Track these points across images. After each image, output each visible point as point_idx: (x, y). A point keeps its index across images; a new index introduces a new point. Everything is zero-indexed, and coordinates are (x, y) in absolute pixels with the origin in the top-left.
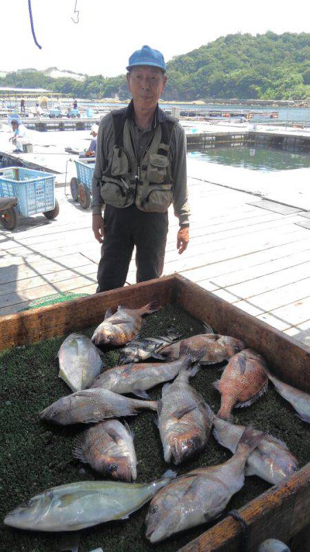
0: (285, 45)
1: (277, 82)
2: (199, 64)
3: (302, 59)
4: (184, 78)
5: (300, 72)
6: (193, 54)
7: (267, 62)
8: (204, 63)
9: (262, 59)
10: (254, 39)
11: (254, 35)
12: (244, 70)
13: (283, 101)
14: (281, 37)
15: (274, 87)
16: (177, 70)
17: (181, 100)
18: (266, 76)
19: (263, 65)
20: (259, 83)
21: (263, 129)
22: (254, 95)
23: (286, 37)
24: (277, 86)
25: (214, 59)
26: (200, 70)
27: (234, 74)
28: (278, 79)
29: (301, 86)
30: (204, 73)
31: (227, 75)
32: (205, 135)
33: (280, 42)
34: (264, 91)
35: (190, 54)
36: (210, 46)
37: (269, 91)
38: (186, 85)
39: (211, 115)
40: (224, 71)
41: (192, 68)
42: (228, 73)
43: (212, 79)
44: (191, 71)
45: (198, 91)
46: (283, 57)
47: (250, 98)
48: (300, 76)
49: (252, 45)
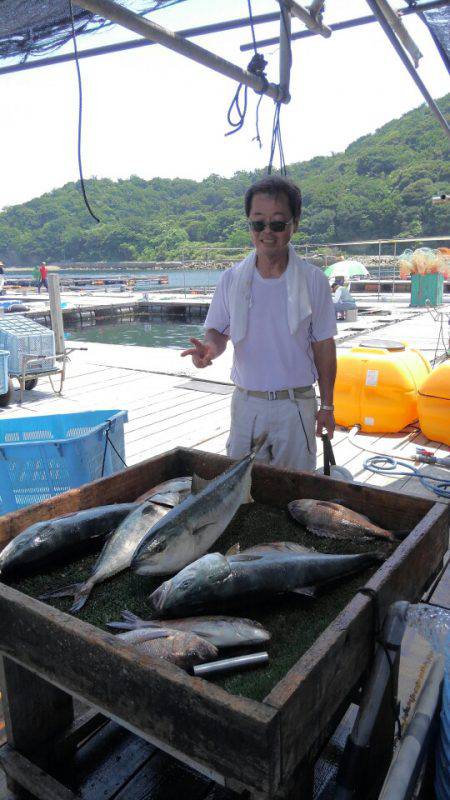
0: (158, 193)
1: (156, 239)
2: (44, 218)
3: (183, 210)
4: (25, 236)
5: (182, 226)
6: (34, 204)
7: (138, 214)
8: (51, 216)
9: (131, 211)
10: (116, 185)
11: (115, 180)
12: (109, 225)
13: (166, 262)
14: (150, 183)
15: (154, 246)
16: (12, 225)
17: (23, 266)
18: (140, 232)
19: (133, 218)
20: (132, 240)
21: (156, 298)
22: (128, 256)
23: (157, 183)
24: (157, 244)
25: (65, 211)
26: (47, 225)
27: (95, 230)
28: (156, 235)
29: (187, 243)
30: (53, 229)
31: (87, 231)
32: (80, 310)
33: (150, 189)
34: (140, 250)
35: (27, 205)
36: (56, 193)
37: (147, 250)
38: (29, 246)
39: (77, 284)
40: (81, 225)
41: (34, 222)
42: (86, 229)
43: (67, 236)
44: (34, 227)
45: (49, 253)
46: (158, 208)
47: (124, 260)
48: (183, 232)
49: (114, 193)
